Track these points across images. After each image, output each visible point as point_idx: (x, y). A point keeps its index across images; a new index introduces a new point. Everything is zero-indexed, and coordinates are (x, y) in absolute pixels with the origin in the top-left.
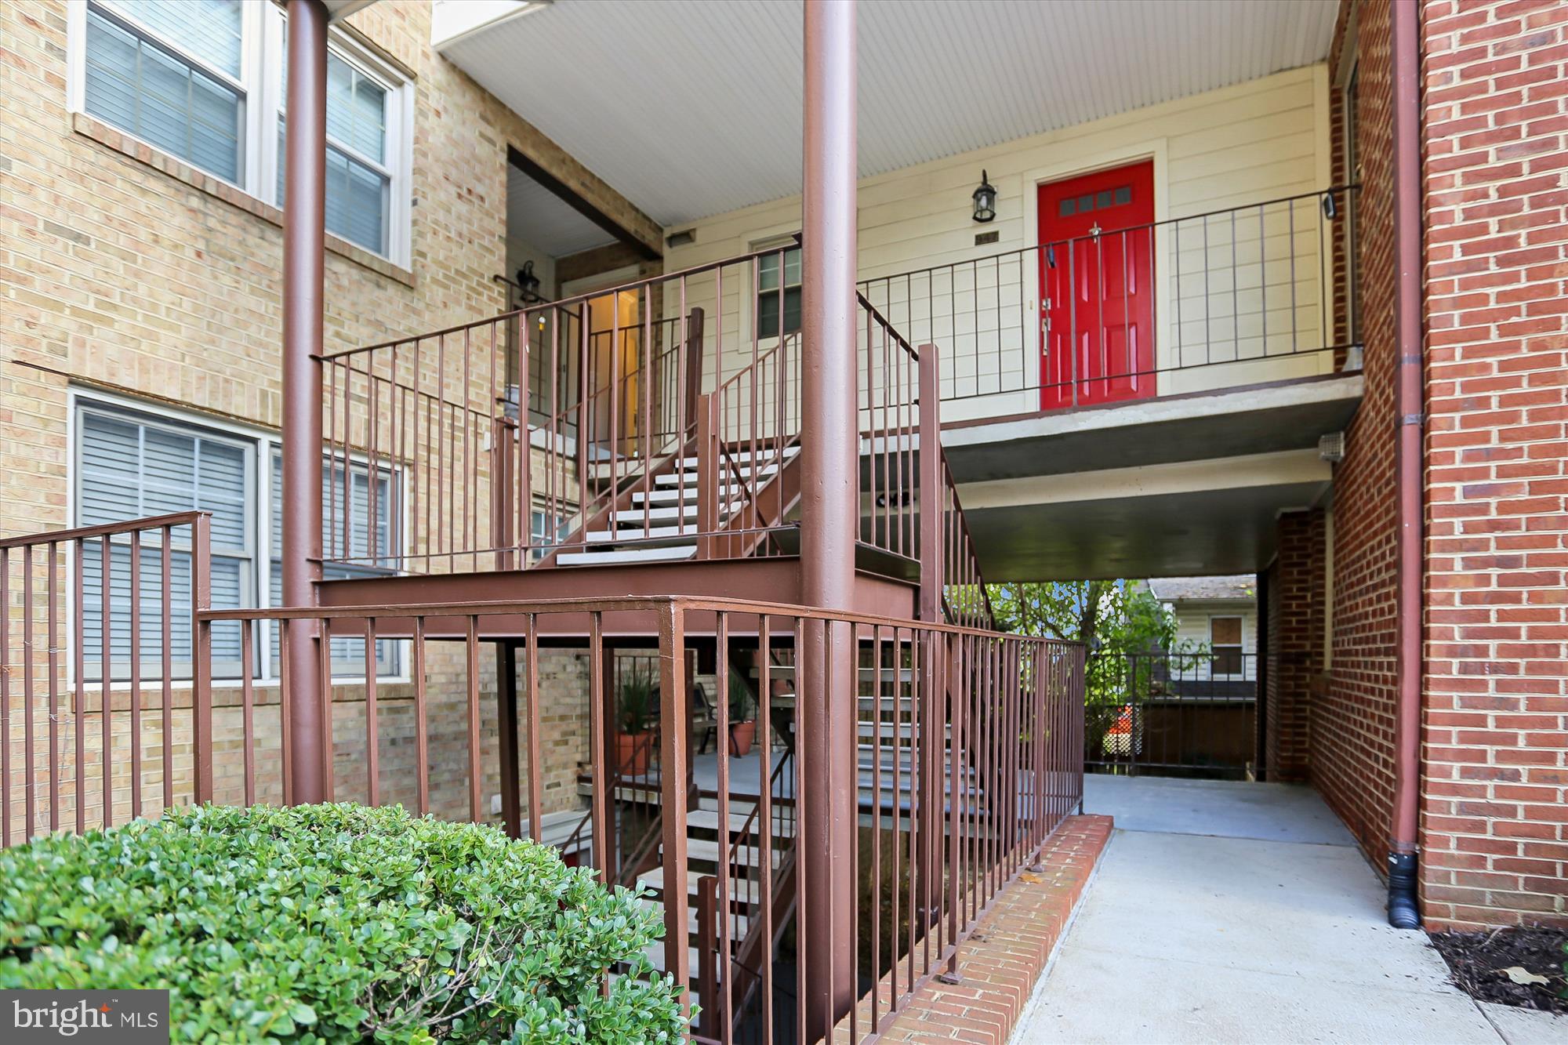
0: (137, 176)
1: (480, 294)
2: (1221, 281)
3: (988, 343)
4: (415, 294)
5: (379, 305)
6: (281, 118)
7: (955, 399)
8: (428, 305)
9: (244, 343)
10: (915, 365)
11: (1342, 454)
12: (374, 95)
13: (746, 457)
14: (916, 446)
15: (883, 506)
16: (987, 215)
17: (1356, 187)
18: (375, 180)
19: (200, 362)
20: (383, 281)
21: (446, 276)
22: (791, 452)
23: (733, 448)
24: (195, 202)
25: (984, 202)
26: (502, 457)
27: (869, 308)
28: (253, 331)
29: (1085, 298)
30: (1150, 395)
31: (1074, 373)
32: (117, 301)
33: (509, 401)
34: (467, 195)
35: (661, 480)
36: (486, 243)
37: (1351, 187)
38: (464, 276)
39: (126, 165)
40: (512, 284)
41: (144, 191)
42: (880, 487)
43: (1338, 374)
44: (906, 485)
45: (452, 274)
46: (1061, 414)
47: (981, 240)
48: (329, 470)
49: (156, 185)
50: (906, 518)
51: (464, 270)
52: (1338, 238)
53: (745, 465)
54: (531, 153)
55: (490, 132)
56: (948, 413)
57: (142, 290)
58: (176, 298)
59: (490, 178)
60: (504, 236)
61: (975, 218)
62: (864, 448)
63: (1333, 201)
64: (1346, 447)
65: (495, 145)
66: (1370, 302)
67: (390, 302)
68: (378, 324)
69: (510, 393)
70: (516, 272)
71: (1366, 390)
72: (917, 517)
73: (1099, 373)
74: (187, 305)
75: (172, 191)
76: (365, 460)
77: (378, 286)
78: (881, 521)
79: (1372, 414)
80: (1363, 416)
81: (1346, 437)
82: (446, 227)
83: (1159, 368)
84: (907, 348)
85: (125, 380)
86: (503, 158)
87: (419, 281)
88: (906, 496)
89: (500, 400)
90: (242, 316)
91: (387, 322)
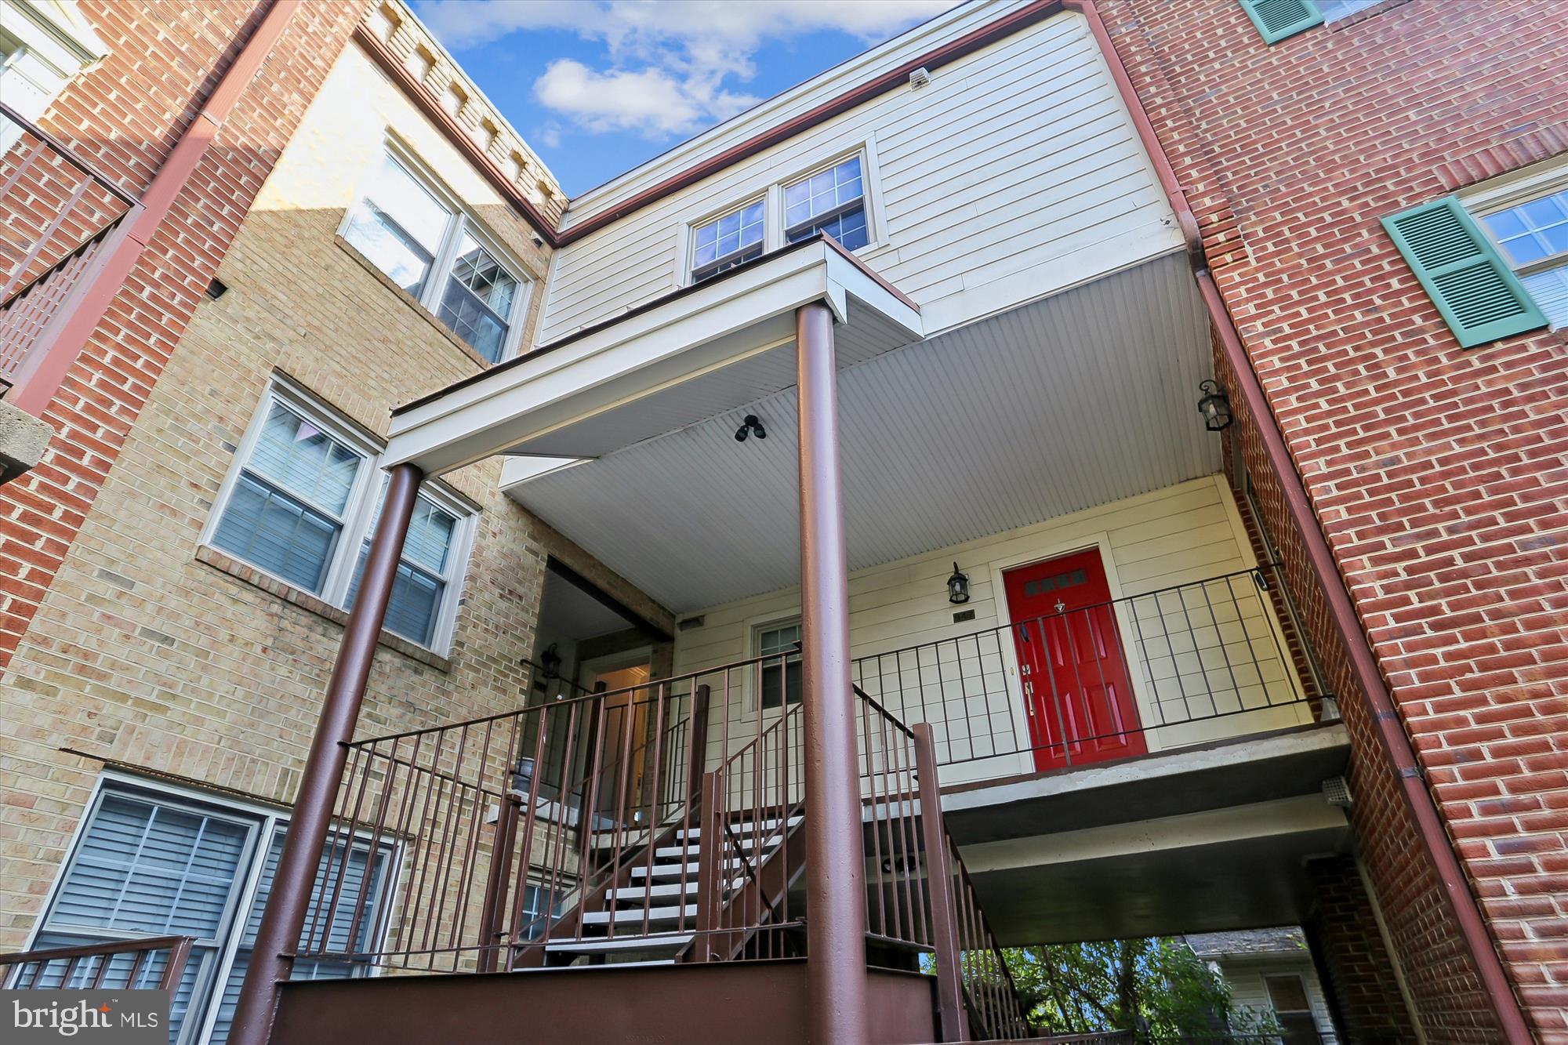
0: (233, 590)
1: (507, 676)
2: (1182, 643)
3: (977, 706)
4: (447, 679)
5: (413, 688)
6: (367, 542)
7: (951, 763)
8: (457, 686)
9: (280, 726)
10: (911, 742)
11: (1350, 799)
12: (447, 522)
13: (748, 827)
14: (917, 812)
15: (889, 872)
16: (962, 597)
17: (1281, 564)
18: (432, 585)
19: (235, 743)
20: (421, 667)
21: (478, 661)
22: (794, 821)
23: (736, 818)
24: (276, 608)
25: (958, 587)
26: (505, 830)
27: (864, 697)
28: (292, 715)
29: (1061, 663)
30: (1140, 752)
31: (1063, 735)
32: (178, 691)
33: (519, 774)
34: (509, 595)
35: (662, 852)
36: (518, 633)
37: (1275, 565)
38: (494, 660)
39: (227, 582)
40: (536, 666)
41: (236, 601)
42: (884, 851)
43: (1320, 724)
44: (910, 849)
45: (484, 659)
46: (1058, 774)
47: (959, 618)
48: (330, 847)
49: (248, 596)
50: (913, 883)
51: (495, 656)
52: (1278, 603)
53: (747, 836)
54: (567, 560)
55: (535, 545)
56: (945, 777)
57: (205, 681)
58: (230, 687)
59: (530, 581)
60: (535, 626)
61: (951, 600)
62: (866, 815)
63: (1264, 575)
64: (1352, 791)
65: (538, 557)
66: (1326, 658)
67: (424, 685)
68: (410, 706)
69: (520, 765)
70: (542, 654)
71: (1352, 737)
72: (925, 882)
73: (1087, 734)
74: (240, 692)
75: (258, 600)
76: (369, 836)
77: (416, 671)
78: (887, 887)
79: (1367, 762)
80: (1358, 763)
81: (1348, 782)
82: (486, 622)
83: (1144, 727)
84: (902, 728)
85: (159, 764)
86: (543, 566)
87: (454, 666)
88: (911, 861)
89: (512, 773)
90: (285, 702)
91: (417, 703)
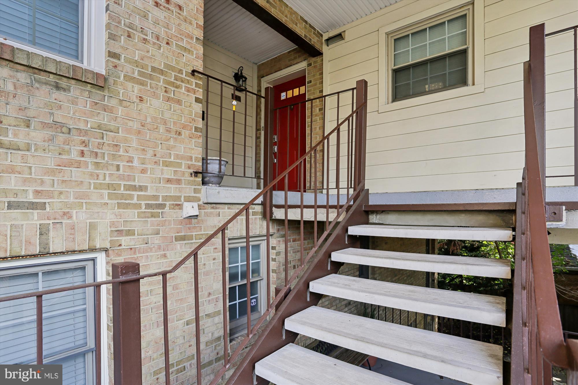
1: (177, 87)
4: (106, 93)
5: (60, 108)
8: (121, 101)
20: (64, 83)
21: (141, 74)
34: (165, 4)
36: (184, 44)
38: (162, 72)
45: (149, 71)
51: (162, 67)
67: (74, 102)
70: (234, 74)
82: (142, 31)
87: (111, 80)
89: (197, 173)
91: (71, 122)
